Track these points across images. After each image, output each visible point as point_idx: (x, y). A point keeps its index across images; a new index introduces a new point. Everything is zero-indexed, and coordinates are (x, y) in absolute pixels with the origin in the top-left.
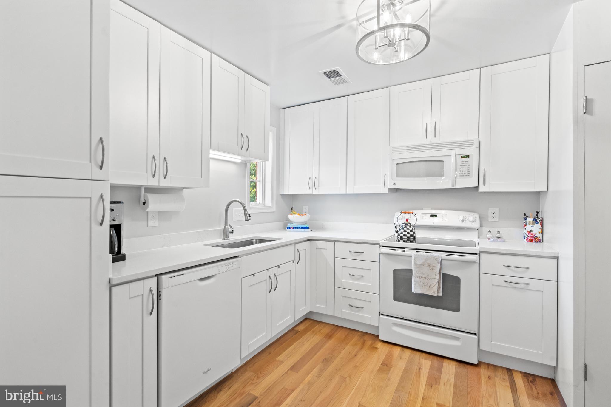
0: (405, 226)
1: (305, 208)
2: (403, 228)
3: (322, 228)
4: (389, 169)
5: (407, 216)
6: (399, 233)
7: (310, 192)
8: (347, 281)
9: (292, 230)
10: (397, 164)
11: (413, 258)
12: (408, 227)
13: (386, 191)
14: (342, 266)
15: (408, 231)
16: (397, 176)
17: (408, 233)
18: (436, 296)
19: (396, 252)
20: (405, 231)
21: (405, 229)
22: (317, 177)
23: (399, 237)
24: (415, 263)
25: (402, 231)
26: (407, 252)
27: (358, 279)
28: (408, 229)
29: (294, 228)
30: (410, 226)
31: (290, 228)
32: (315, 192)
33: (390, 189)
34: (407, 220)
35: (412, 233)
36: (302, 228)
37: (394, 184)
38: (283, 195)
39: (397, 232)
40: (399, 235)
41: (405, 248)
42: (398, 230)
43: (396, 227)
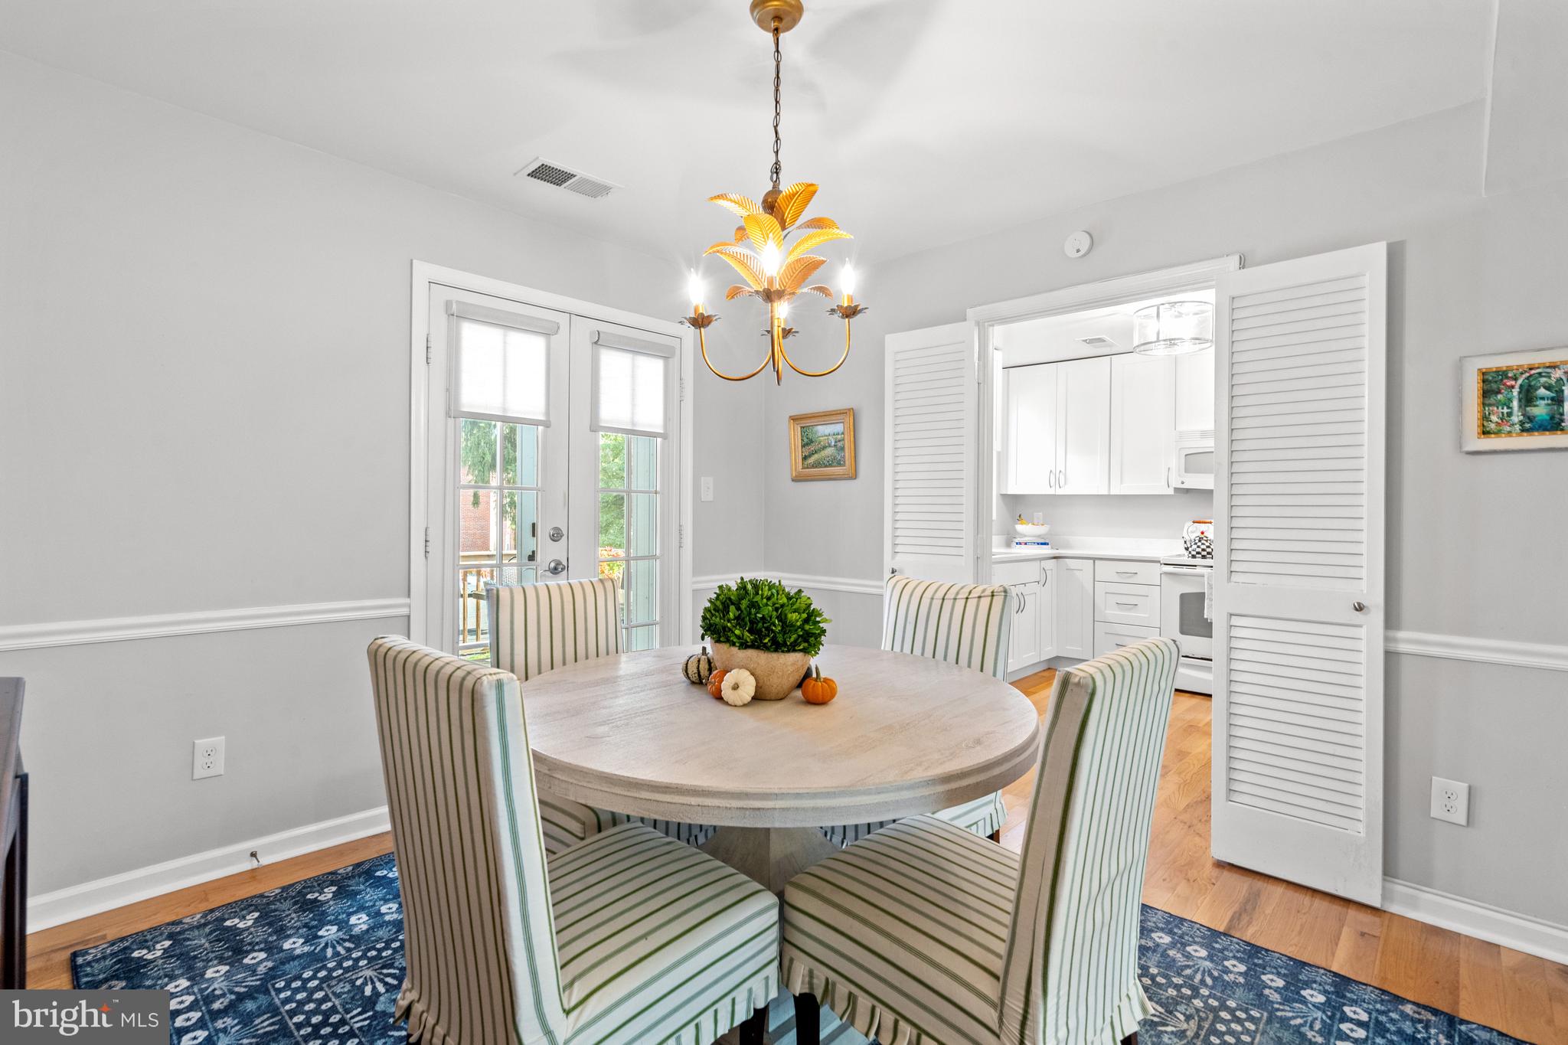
0: (1200, 541)
1: (1039, 515)
2: (1196, 544)
3: (1068, 546)
4: (1175, 462)
5: (1203, 527)
6: (1190, 549)
7: (1051, 492)
8: (1112, 612)
9: (1023, 546)
10: (1186, 455)
11: (1206, 579)
12: (1203, 542)
13: (1171, 492)
14: (1106, 593)
15: (1204, 547)
16: (1186, 471)
17: (1203, 550)
19: (1185, 570)
20: (1198, 547)
21: (1199, 544)
22: (1063, 470)
23: (1190, 555)
24: (1208, 583)
25: (1195, 547)
26: (1198, 570)
27: (1130, 610)
28: (1203, 544)
29: (1026, 544)
30: (1207, 541)
31: (1020, 544)
32: (1059, 492)
33: (1176, 490)
34: (1202, 533)
35: (1209, 550)
36: (1038, 544)
37: (1183, 483)
38: (1001, 495)
39: (1187, 549)
40: (1190, 553)
41: (1195, 566)
42: (1189, 546)
43: (1185, 542)
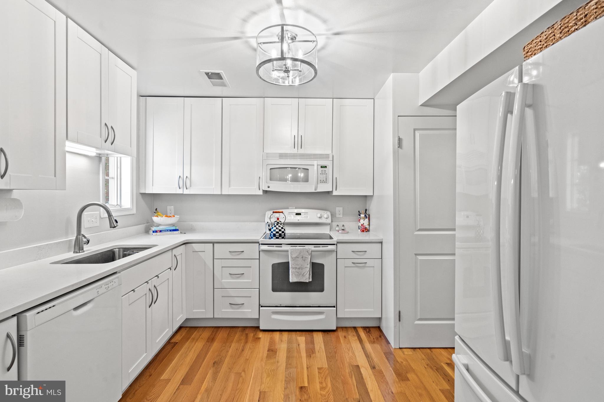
0: (277, 225)
1: (171, 209)
2: (275, 226)
3: (191, 230)
4: (265, 174)
5: (277, 215)
6: (272, 230)
7: (180, 192)
8: (227, 281)
9: (158, 233)
10: (271, 169)
11: (289, 252)
12: (279, 225)
13: (261, 193)
14: (222, 267)
15: (280, 228)
16: (271, 180)
17: (280, 230)
18: (308, 282)
19: (274, 248)
20: (277, 228)
21: (277, 226)
22: (189, 176)
23: (272, 234)
24: (291, 257)
25: (275, 228)
26: (284, 248)
27: (238, 278)
28: (279, 226)
29: (161, 231)
30: (281, 224)
31: (156, 232)
32: (186, 192)
33: (265, 192)
34: (278, 219)
35: (283, 230)
36: (171, 230)
37: (269, 187)
38: (143, 195)
39: (270, 230)
40: (272, 232)
41: (281, 244)
42: (271, 228)
43: (269, 226)
